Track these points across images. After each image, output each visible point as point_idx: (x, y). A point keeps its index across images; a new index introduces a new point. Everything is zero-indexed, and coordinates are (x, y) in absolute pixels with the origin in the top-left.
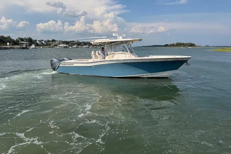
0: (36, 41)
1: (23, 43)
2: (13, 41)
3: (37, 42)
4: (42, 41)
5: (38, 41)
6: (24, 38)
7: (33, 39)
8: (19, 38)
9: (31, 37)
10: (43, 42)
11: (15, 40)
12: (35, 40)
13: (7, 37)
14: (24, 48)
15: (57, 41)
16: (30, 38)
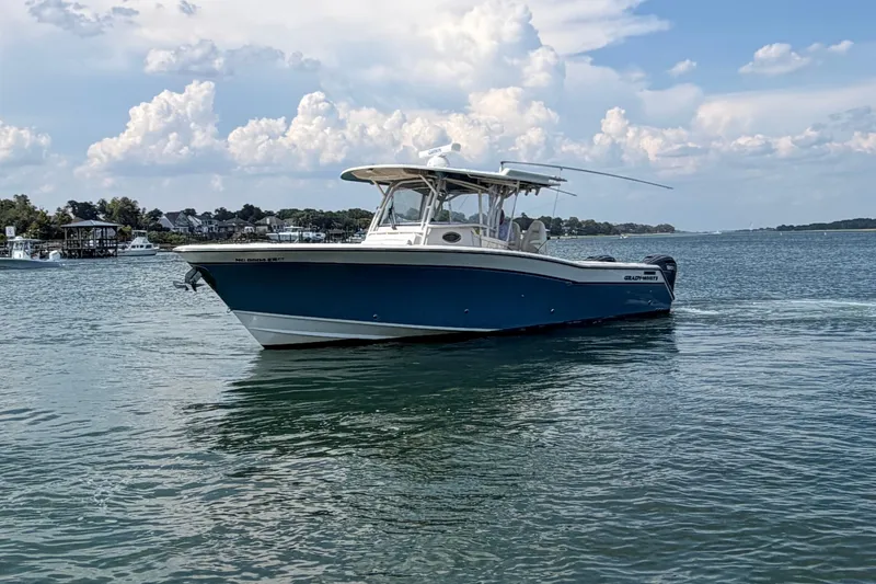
0: (156, 214)
1: (88, 229)
2: (39, 223)
3: (164, 221)
4: (190, 218)
5: (168, 215)
6: (95, 202)
7: (140, 206)
8: (73, 204)
9: (131, 198)
10: (196, 222)
11: (52, 213)
12: (151, 214)
13: (12, 199)
14: (90, 254)
15: (270, 214)
16: (125, 201)
